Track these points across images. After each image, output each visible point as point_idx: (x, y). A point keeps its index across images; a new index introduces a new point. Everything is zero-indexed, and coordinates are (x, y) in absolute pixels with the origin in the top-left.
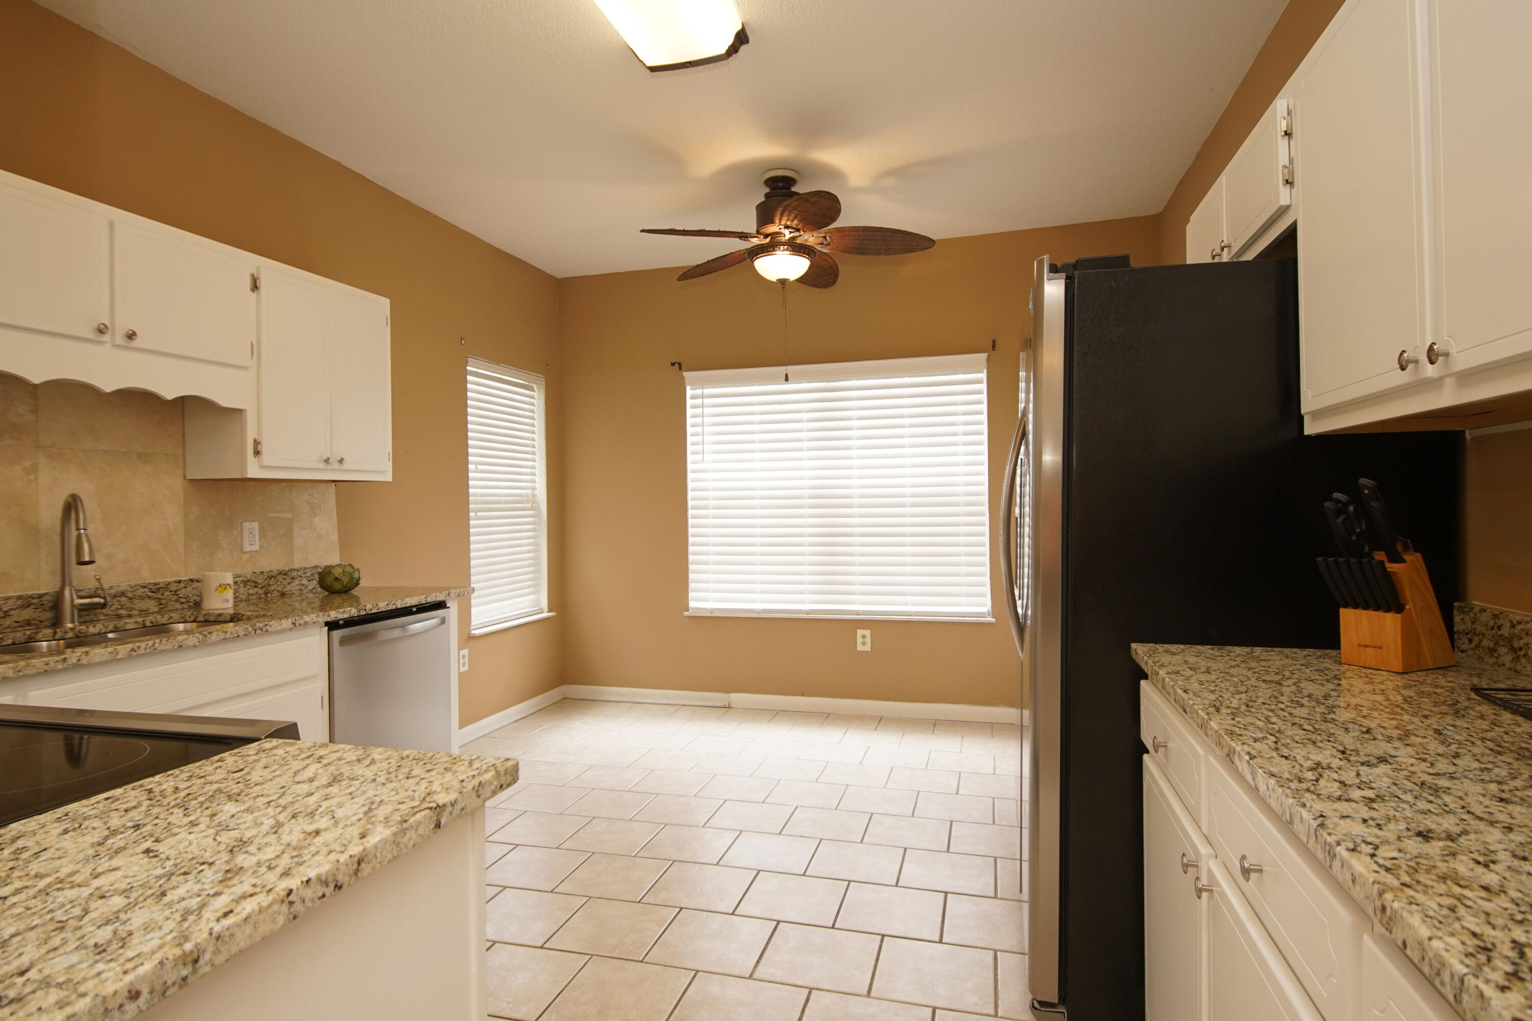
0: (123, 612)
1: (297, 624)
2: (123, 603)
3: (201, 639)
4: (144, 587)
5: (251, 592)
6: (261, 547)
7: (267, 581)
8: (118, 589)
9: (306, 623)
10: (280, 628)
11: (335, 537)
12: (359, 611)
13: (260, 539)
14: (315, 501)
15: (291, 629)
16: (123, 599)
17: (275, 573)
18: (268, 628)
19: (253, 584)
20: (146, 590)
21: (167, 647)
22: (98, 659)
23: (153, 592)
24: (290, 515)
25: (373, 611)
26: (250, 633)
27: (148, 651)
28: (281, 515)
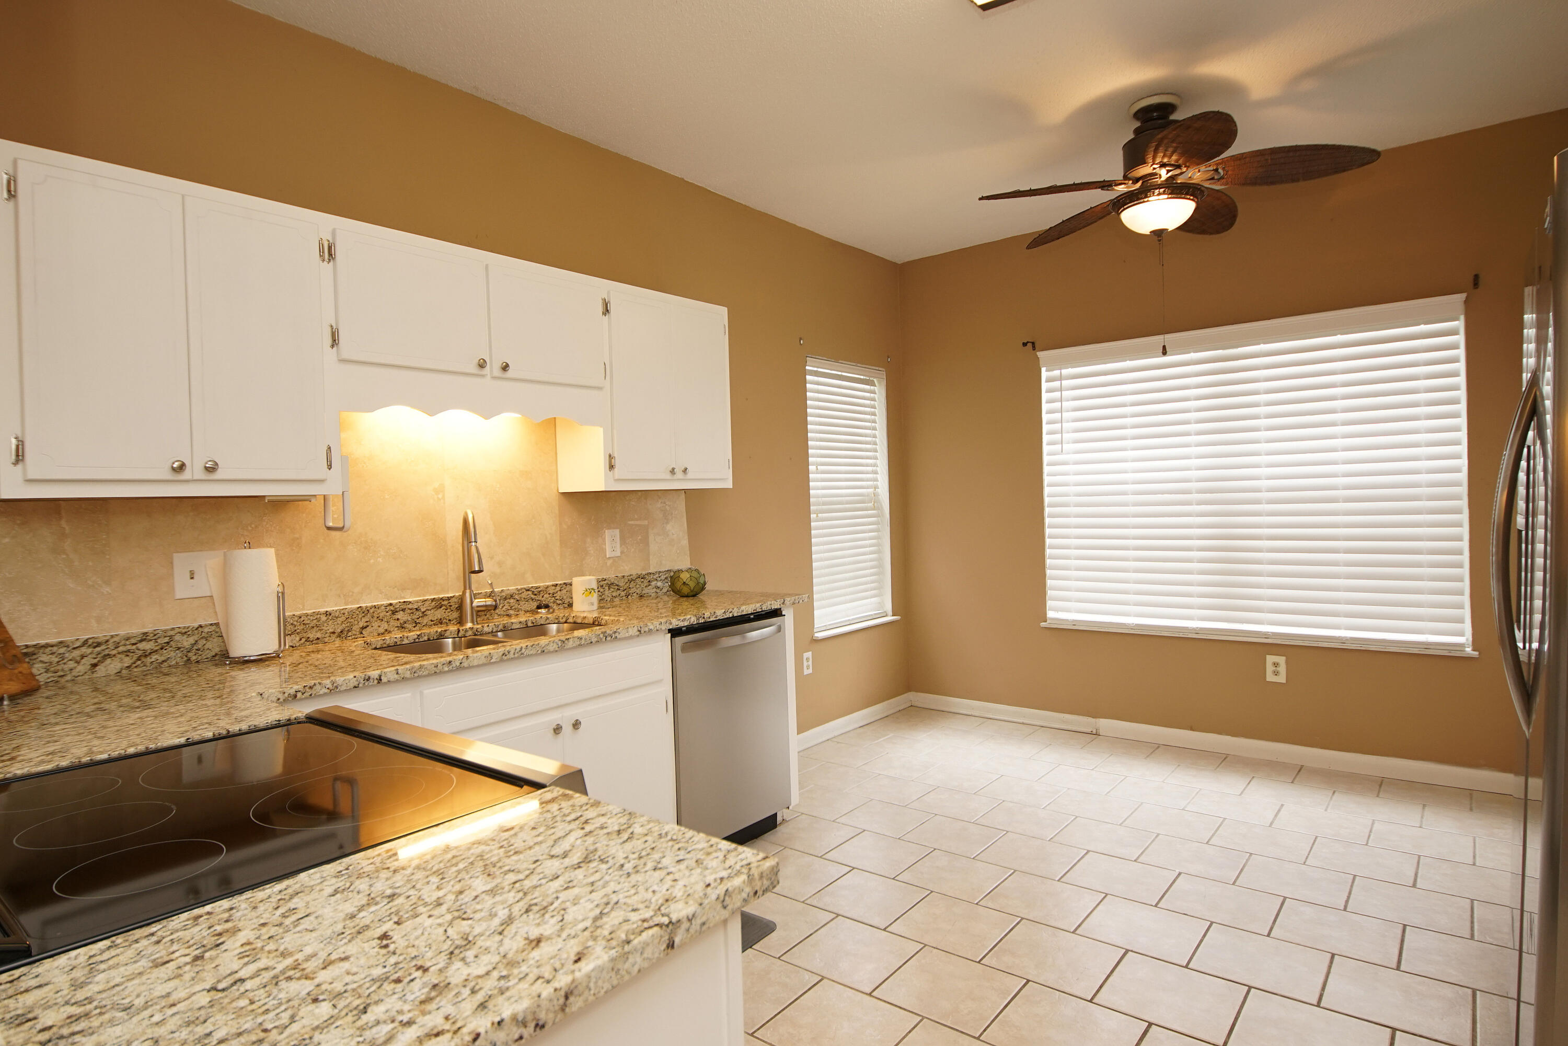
0: (511, 612)
1: (642, 632)
2: (512, 605)
3: (560, 645)
4: (528, 590)
5: (614, 594)
6: (622, 552)
7: (627, 585)
8: (509, 592)
9: (650, 630)
10: (627, 635)
11: (685, 542)
12: (698, 619)
13: (621, 546)
14: (668, 508)
15: (638, 636)
16: (512, 601)
17: (634, 577)
18: (617, 634)
19: (616, 587)
20: (530, 593)
21: (531, 652)
22: (476, 663)
23: (535, 595)
24: (646, 523)
25: (711, 619)
26: (601, 639)
27: (516, 655)
28: (638, 523)
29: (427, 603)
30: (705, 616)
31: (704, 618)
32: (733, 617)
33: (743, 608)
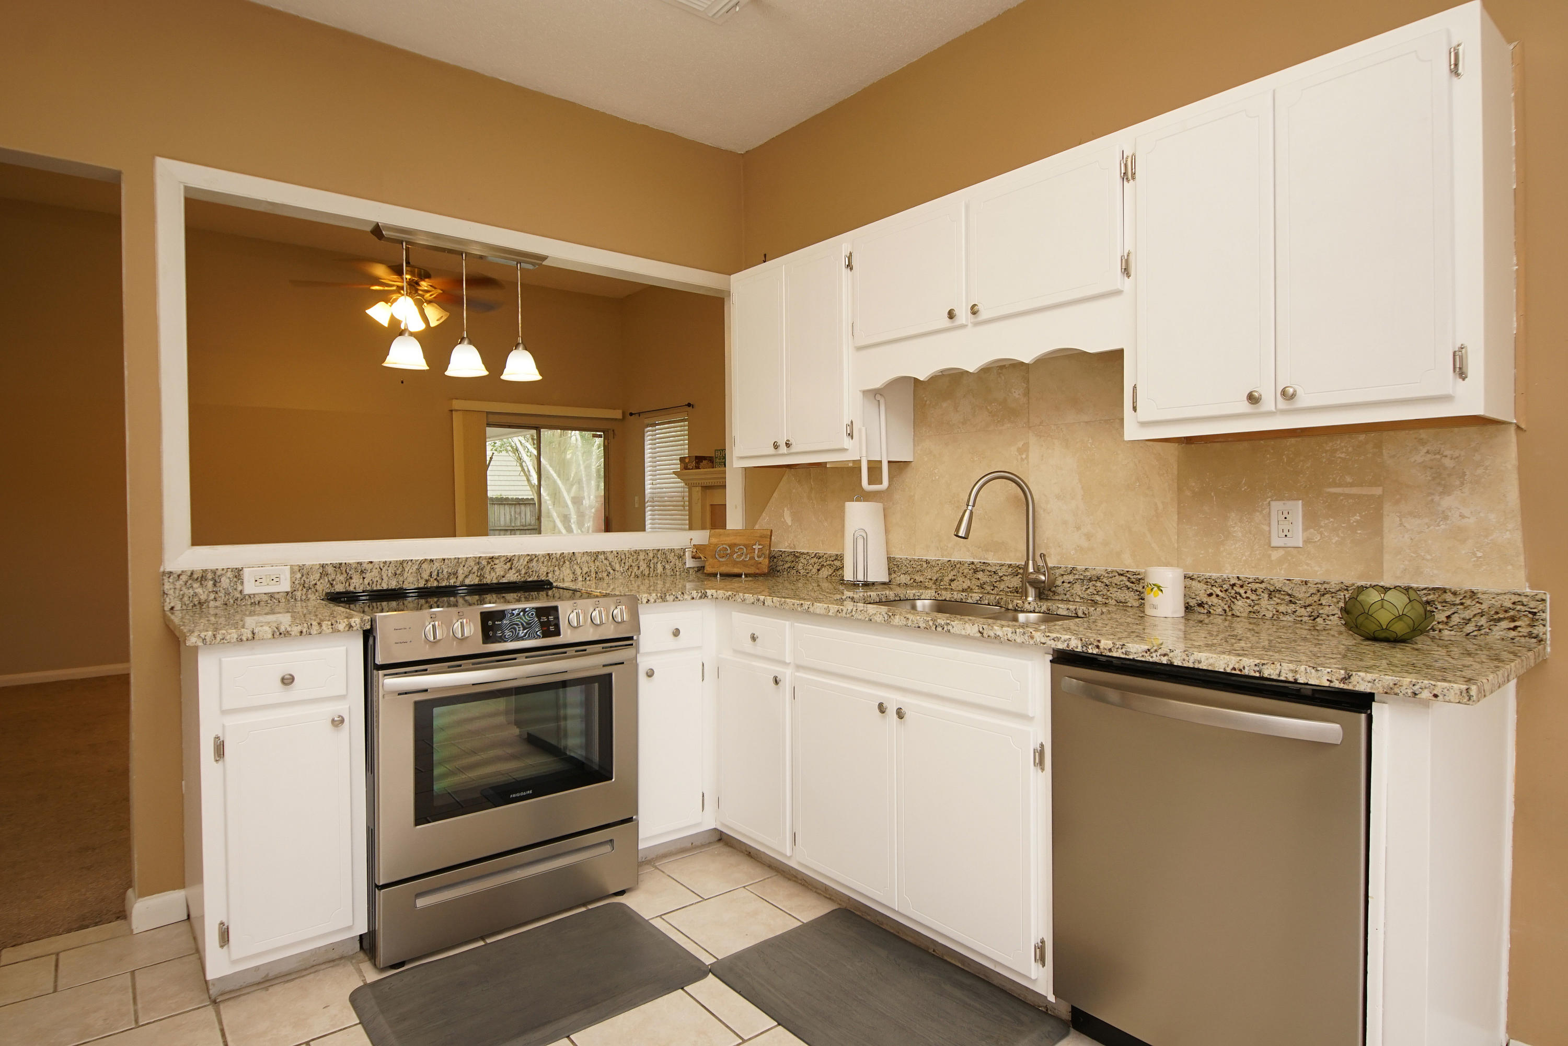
0: (1098, 598)
1: (985, 635)
2: (1098, 589)
4: (1122, 575)
5: (1282, 608)
6: (1307, 541)
7: (1316, 598)
8: (1094, 573)
9: (997, 637)
13: (1305, 529)
14: (1448, 463)
15: (974, 638)
16: (1099, 584)
17: (1333, 587)
18: (950, 627)
19: (1287, 598)
20: (1124, 578)
21: (860, 617)
23: (1133, 583)
24: (1378, 491)
26: (930, 627)
27: (848, 615)
28: (1354, 491)
29: (1004, 568)
30: (1102, 645)
31: (1098, 647)
32: (1171, 665)
33: (1198, 655)
